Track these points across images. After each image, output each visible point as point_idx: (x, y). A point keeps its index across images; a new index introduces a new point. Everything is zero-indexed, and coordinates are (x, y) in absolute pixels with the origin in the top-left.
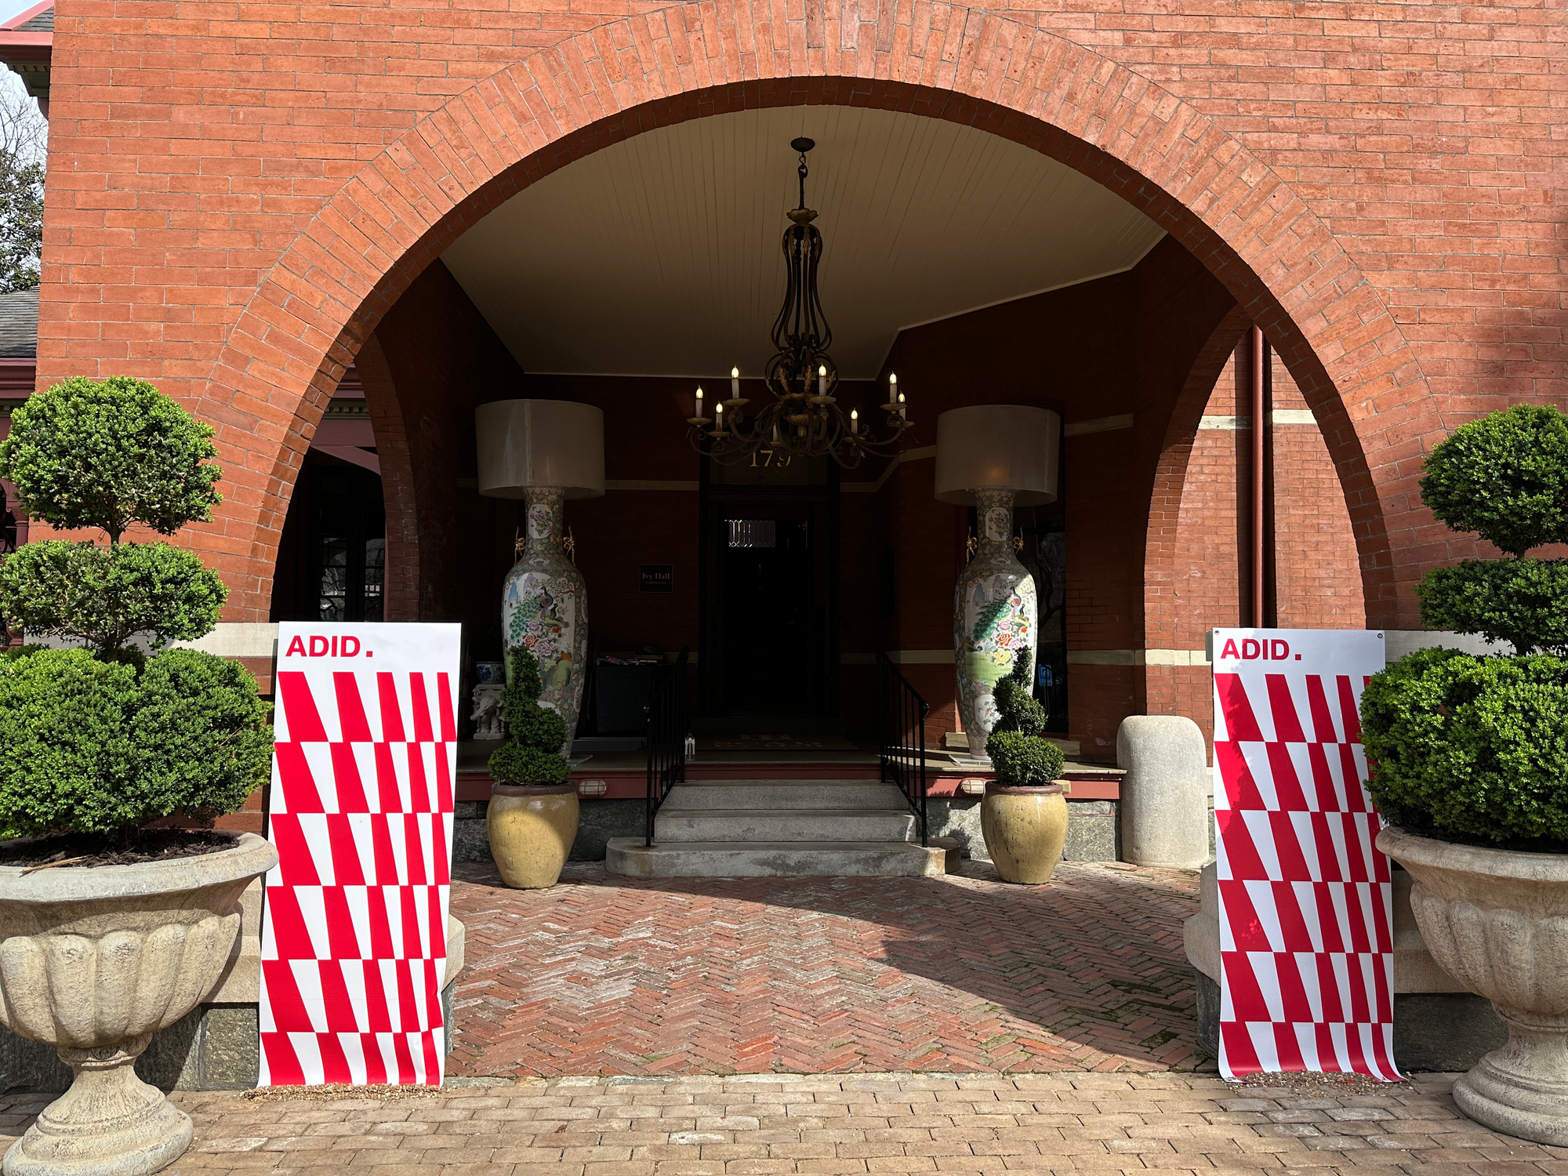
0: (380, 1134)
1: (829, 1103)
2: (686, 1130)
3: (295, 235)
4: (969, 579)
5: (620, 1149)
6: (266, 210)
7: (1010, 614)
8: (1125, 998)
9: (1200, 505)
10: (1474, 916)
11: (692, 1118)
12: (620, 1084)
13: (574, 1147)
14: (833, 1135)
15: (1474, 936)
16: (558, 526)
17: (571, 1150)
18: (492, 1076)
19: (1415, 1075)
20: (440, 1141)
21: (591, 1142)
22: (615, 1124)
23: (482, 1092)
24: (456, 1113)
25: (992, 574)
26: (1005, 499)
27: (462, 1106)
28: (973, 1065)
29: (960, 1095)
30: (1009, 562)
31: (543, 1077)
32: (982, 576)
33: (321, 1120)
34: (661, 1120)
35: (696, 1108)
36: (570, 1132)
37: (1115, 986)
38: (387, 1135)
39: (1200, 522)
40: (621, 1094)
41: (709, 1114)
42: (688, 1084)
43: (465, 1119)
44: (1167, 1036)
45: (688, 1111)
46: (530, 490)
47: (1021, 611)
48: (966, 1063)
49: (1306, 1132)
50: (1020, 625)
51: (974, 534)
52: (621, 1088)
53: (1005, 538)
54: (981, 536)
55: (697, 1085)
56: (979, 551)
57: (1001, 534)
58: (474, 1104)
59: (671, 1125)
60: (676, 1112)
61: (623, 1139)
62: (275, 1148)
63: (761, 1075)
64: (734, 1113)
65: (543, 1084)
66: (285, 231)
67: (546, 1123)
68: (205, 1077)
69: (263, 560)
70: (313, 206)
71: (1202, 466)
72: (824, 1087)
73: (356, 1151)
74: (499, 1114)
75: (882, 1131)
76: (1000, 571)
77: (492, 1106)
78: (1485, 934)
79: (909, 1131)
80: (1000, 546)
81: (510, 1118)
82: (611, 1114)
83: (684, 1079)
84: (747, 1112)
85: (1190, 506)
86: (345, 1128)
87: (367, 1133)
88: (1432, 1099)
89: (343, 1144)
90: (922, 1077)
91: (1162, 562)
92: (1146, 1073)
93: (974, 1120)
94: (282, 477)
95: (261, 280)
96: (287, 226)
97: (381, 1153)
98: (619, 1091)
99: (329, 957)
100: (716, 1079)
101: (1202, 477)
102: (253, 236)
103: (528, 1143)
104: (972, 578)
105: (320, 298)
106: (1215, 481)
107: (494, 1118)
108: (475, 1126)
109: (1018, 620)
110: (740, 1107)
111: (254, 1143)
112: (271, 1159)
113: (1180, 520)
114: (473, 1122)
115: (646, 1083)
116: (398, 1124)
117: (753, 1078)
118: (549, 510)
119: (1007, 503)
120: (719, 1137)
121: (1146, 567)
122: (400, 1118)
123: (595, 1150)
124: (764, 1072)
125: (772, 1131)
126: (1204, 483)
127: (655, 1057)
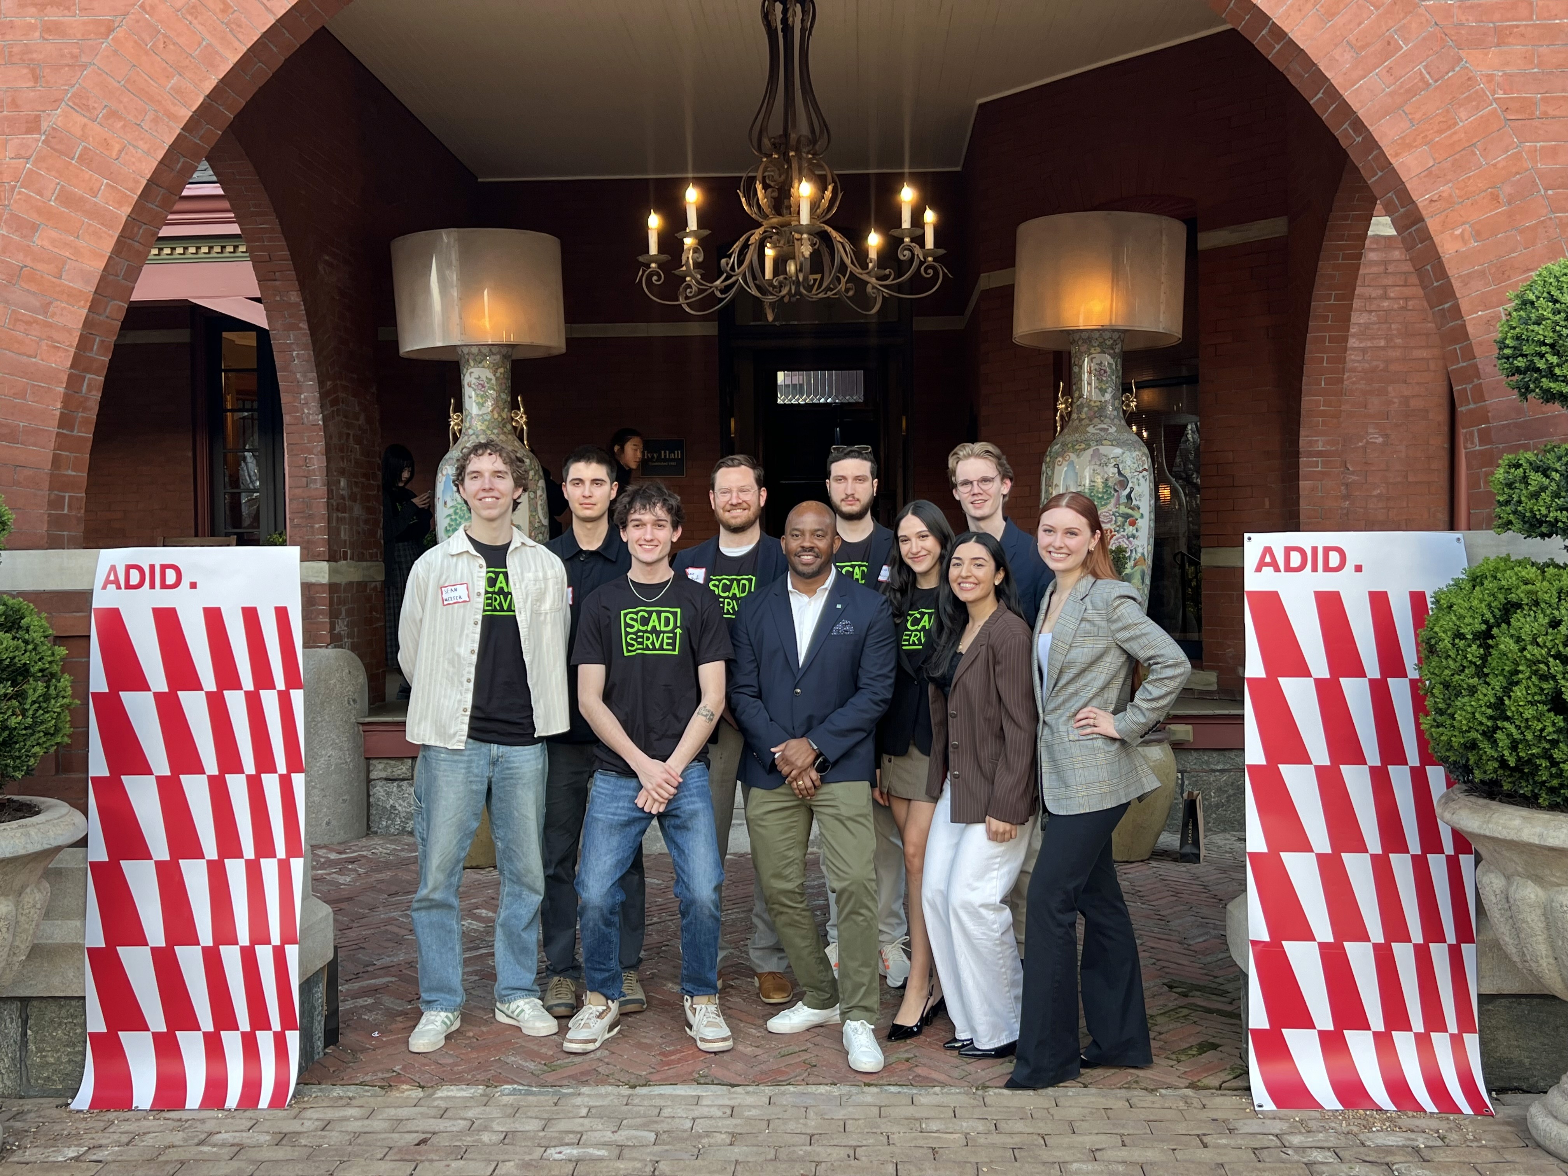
0: (214, 1146)
1: (748, 1118)
2: (567, 1144)
3: (84, 67)
4: (1058, 454)
5: (483, 1164)
6: (46, 36)
7: (1113, 501)
8: (1176, 1002)
9: (1382, 343)
10: (1532, 896)
11: (578, 1132)
12: (506, 1094)
13: (432, 1161)
14: (738, 1152)
15: (1534, 920)
16: (504, 396)
17: (427, 1163)
18: (361, 1084)
19: (1501, 1096)
20: (281, 1153)
21: (453, 1157)
22: (486, 1137)
23: (344, 1102)
24: (308, 1124)
25: (1089, 446)
26: (1109, 343)
27: (315, 1116)
28: (942, 1077)
29: (910, 1111)
30: (1113, 430)
31: (420, 1086)
32: (1075, 451)
33: (152, 1129)
34: (542, 1134)
35: (586, 1121)
36: (433, 1145)
37: (1171, 987)
38: (223, 1145)
39: (1382, 366)
40: (505, 1105)
41: (600, 1127)
42: (589, 1095)
43: (316, 1130)
44: (1206, 1047)
45: (575, 1124)
46: (466, 350)
47: (1129, 496)
48: (935, 1075)
49: (1320, 1158)
50: (1126, 516)
51: (1068, 392)
52: (505, 1099)
53: (1108, 396)
54: (1076, 395)
55: (600, 1096)
56: (1074, 416)
57: (1103, 391)
58: (330, 1114)
59: (551, 1139)
60: (563, 1125)
61: (490, 1153)
62: (94, 1158)
63: (678, 1086)
64: (630, 1127)
65: (419, 1093)
66: (70, 62)
67: (407, 1136)
68: (28, 1081)
69: (70, 472)
70: (103, 29)
71: (1385, 287)
72: (750, 1100)
73: (182, 1163)
74: (355, 1126)
75: (796, 1149)
76: (1099, 442)
77: (351, 1117)
78: (1547, 918)
79: (829, 1150)
80: (1102, 408)
81: (366, 1130)
82: (486, 1127)
83: (585, 1090)
84: (644, 1126)
85: (1369, 344)
86: (177, 1138)
87: (201, 1143)
88: (1508, 1124)
89: (173, 1155)
90: (874, 1089)
91: (1324, 423)
92: (1156, 1090)
93: (915, 1139)
94: (87, 370)
95: (44, 126)
96: (74, 57)
97: (210, 1164)
98: (504, 1102)
99: (163, 944)
100: (625, 1091)
101: (1386, 304)
102: (33, 71)
103: (380, 1156)
104: (1062, 454)
105: (117, 147)
106: (1404, 308)
107: (349, 1129)
108: (324, 1137)
109: (1123, 509)
110: (639, 1121)
111: (72, 1153)
112: (88, 1169)
113: (1349, 365)
114: (323, 1133)
115: (540, 1093)
116: (237, 1134)
117: (667, 1090)
118: (491, 376)
119: (1112, 347)
120: (603, 1153)
121: (1303, 432)
122: (242, 1128)
123: (454, 1164)
124: (684, 1082)
125: (667, 1147)
126: (1388, 311)
127: (559, 1066)
